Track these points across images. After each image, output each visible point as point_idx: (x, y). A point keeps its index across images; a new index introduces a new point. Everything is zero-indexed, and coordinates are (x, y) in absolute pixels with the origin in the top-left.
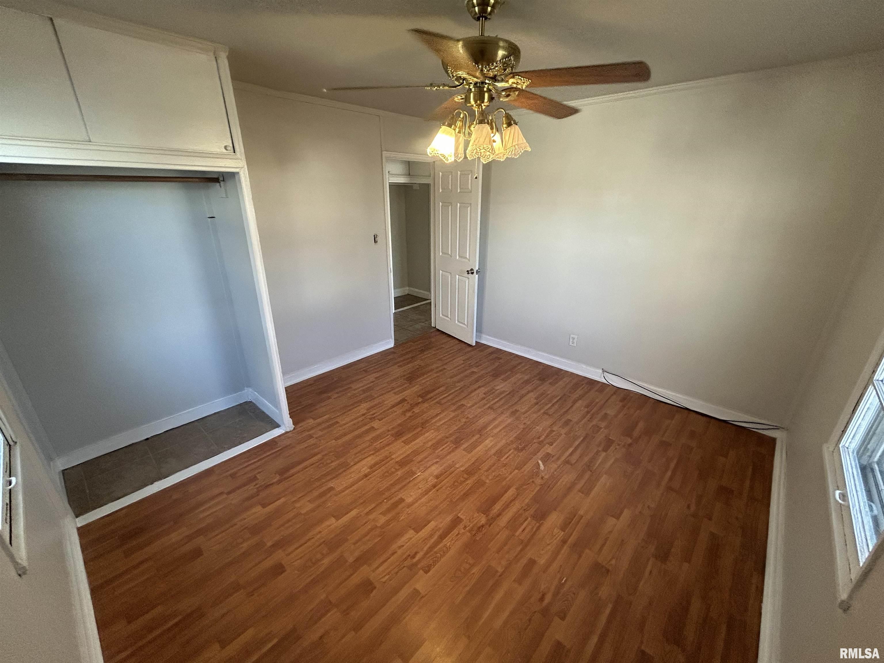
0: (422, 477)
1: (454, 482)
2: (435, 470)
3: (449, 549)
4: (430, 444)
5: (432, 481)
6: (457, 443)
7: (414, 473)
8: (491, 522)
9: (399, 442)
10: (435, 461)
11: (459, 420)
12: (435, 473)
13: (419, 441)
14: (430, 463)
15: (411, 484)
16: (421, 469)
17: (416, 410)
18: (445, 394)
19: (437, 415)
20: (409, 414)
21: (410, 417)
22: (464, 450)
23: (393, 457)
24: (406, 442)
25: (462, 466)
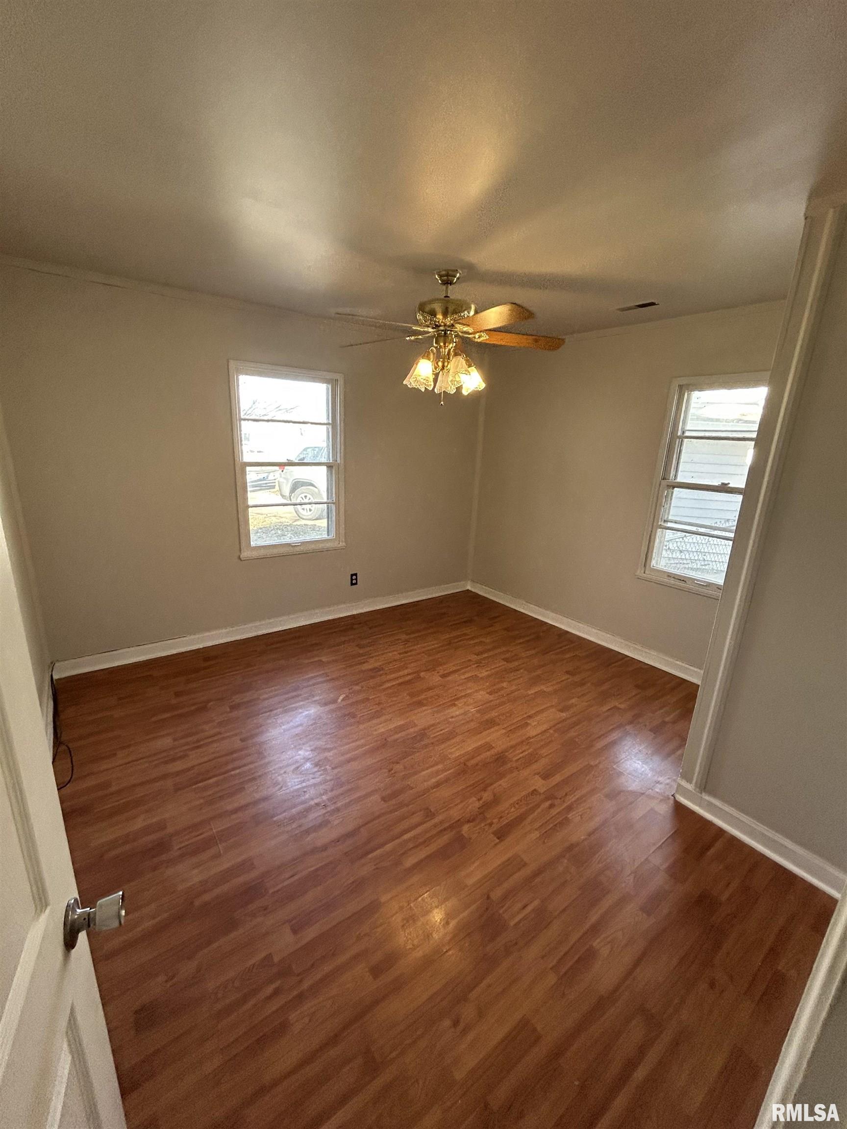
0: (470, 707)
1: (437, 699)
2: (455, 711)
3: (454, 666)
4: (457, 739)
5: (460, 703)
6: (423, 734)
7: (478, 711)
8: (418, 672)
9: (498, 749)
10: (453, 719)
11: (405, 768)
12: (455, 708)
13: (471, 745)
14: (461, 717)
15: (480, 703)
16: (470, 714)
17: (473, 804)
18: (410, 840)
19: (437, 785)
20: (487, 796)
21: (485, 790)
22: (416, 725)
23: (504, 731)
24: (488, 747)
25: (427, 710)
